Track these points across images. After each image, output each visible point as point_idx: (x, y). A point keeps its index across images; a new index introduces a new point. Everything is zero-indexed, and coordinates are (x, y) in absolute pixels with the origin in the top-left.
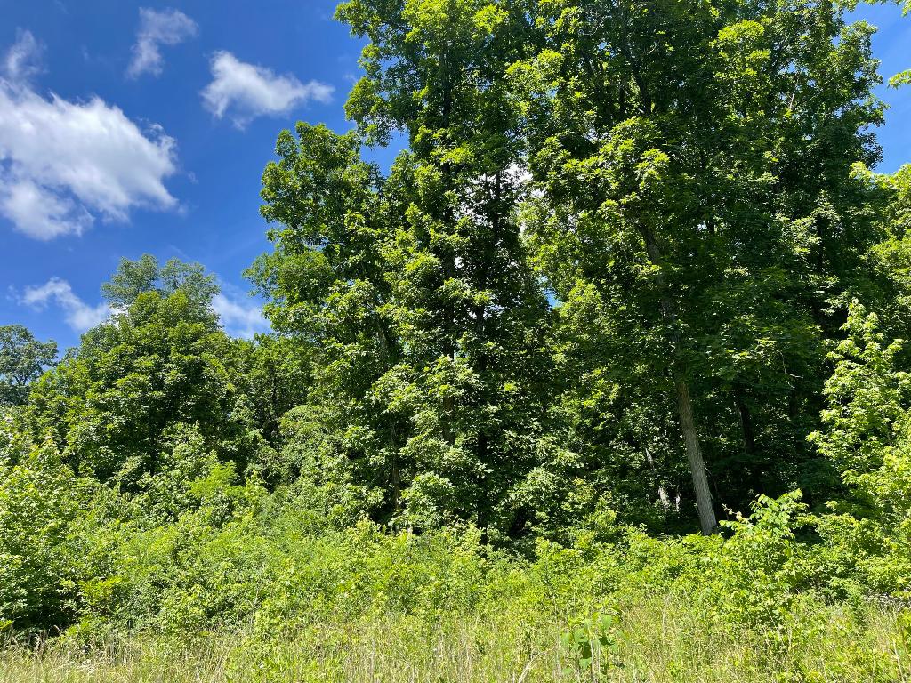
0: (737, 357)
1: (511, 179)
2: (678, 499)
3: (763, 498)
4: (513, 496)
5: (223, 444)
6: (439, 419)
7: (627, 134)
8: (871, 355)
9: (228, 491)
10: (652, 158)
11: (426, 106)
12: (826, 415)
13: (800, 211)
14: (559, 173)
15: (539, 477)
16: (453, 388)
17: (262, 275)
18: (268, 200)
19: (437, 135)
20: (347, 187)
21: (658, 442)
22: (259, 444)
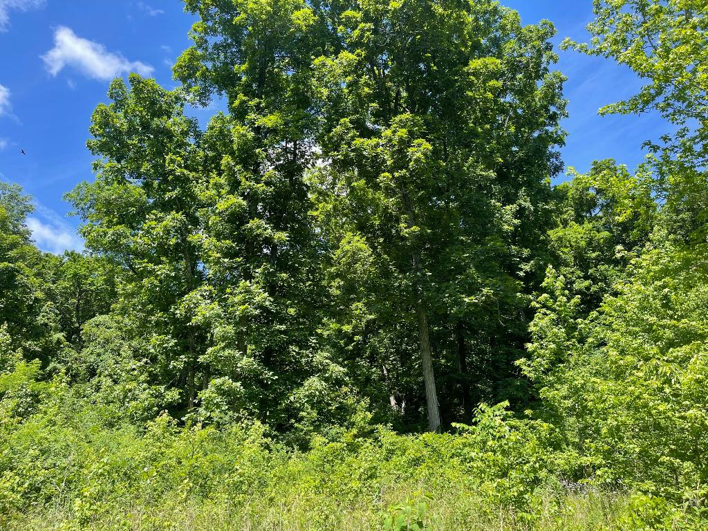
0: (466, 300)
1: (306, 148)
2: (403, 405)
3: (483, 406)
4: (292, 398)
5: (27, 344)
6: (236, 333)
7: (403, 125)
8: (560, 306)
9: (32, 386)
10: (419, 145)
11: (244, 78)
12: (529, 347)
13: (508, 199)
14: (350, 147)
15: (315, 383)
16: (251, 308)
17: (82, 200)
18: (95, 136)
19: (252, 103)
20: (169, 134)
21: (392, 361)
22: (62, 346)
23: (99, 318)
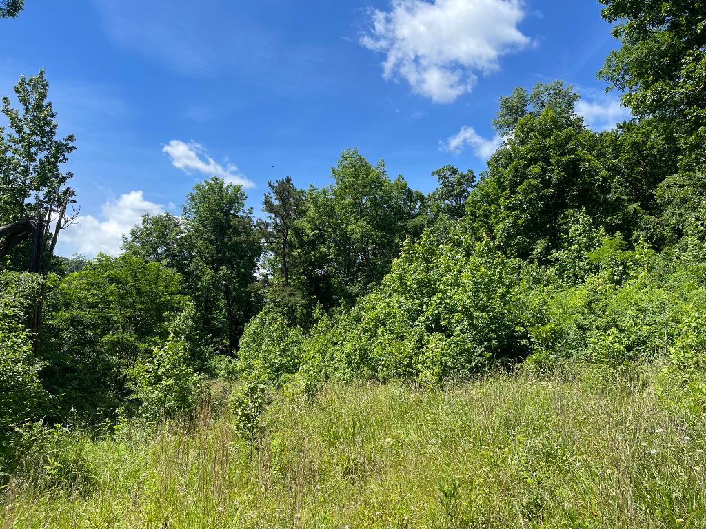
5: (608, 220)
9: (620, 256)
22: (640, 215)
23: (670, 179)
